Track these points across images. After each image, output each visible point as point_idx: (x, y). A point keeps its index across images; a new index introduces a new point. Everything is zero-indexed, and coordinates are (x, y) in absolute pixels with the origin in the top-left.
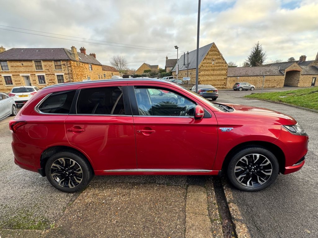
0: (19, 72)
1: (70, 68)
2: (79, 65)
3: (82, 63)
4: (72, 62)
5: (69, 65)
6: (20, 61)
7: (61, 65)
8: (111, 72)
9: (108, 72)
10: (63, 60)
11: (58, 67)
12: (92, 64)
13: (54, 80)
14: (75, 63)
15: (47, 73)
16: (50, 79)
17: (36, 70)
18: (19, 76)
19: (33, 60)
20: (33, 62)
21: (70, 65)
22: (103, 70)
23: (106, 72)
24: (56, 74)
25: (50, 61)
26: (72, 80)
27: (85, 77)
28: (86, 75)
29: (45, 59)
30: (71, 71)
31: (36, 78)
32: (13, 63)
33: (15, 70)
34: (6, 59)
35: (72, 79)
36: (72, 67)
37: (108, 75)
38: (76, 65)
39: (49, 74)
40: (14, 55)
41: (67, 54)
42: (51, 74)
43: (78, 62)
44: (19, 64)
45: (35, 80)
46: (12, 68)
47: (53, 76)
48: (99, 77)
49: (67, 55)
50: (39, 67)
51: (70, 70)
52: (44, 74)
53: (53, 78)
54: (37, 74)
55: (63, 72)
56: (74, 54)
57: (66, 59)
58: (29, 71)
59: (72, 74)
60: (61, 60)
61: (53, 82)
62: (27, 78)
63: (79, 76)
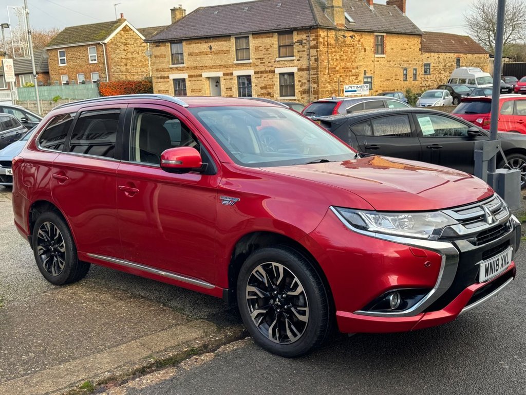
0: (202, 68)
1: (313, 52)
2: (341, 39)
3: (352, 34)
4: (322, 33)
5: (312, 43)
6: (206, 40)
7: (291, 46)
8: (453, 56)
9: (442, 55)
10: (300, 30)
11: (286, 50)
12: (386, 33)
13: (271, 86)
14: (332, 34)
15: (258, 69)
16: (263, 85)
17: (236, 62)
18: (200, 78)
19: (233, 34)
20: (233, 40)
21: (315, 42)
22: (425, 49)
23: (432, 58)
24: (278, 71)
25: (268, 35)
26: (315, 86)
27: (357, 76)
28: (362, 70)
29: (258, 29)
30: (316, 60)
31: (232, 81)
32: (193, 45)
33: (195, 64)
34: (182, 36)
35: (314, 82)
36: (321, 47)
37: (441, 66)
38: (332, 41)
39: (262, 72)
40: (197, 26)
41: (312, 10)
42: (267, 72)
43: (339, 30)
44: (203, 47)
45: (231, 89)
46: (191, 58)
47: (271, 75)
48: (406, 75)
49: (311, 14)
50: (242, 52)
51: (313, 59)
52: (250, 72)
53: (270, 82)
54: (237, 72)
55: (295, 63)
56: (333, 7)
57: (307, 25)
58: (222, 63)
59: (317, 68)
60: (296, 29)
61: (269, 94)
62: (217, 81)
63: (338, 76)
